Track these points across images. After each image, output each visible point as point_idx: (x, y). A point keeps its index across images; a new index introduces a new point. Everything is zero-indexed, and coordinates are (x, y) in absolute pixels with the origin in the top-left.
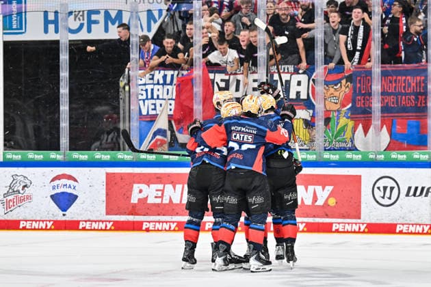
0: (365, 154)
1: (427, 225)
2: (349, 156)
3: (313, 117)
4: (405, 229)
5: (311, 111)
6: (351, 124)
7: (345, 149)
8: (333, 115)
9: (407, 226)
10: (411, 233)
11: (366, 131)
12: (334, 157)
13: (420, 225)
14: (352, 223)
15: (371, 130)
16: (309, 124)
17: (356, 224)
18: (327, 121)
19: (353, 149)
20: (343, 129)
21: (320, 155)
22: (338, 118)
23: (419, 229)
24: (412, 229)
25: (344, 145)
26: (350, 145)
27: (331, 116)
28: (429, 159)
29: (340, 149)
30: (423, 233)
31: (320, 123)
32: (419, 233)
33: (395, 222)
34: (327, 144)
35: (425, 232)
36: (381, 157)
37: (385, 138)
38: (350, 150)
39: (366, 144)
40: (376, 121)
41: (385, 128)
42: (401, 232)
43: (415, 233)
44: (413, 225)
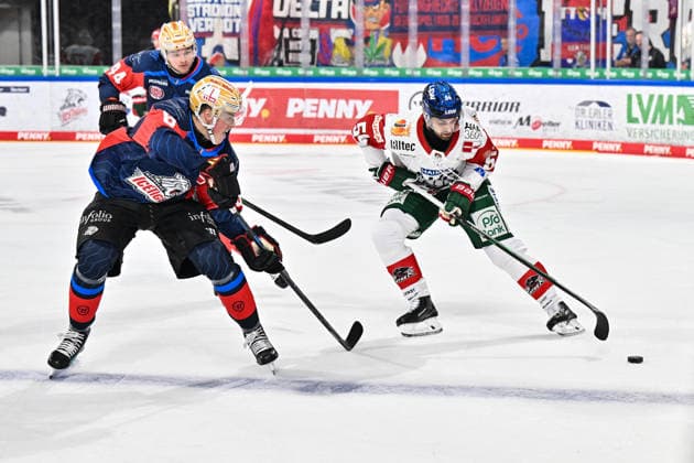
0: (402, 70)
2: (388, 72)
3: (353, 36)
5: (352, 31)
6: (389, 42)
7: (384, 66)
11: (404, 49)
12: (374, 73)
15: (409, 49)
16: (350, 43)
18: (367, 40)
19: (392, 65)
21: (359, 71)
22: (378, 38)
25: (382, 62)
28: (462, 75)
29: (379, 66)
31: (360, 41)
34: (367, 62)
36: (418, 73)
37: (422, 55)
38: (389, 66)
39: (402, 61)
40: (413, 40)
41: (421, 47)
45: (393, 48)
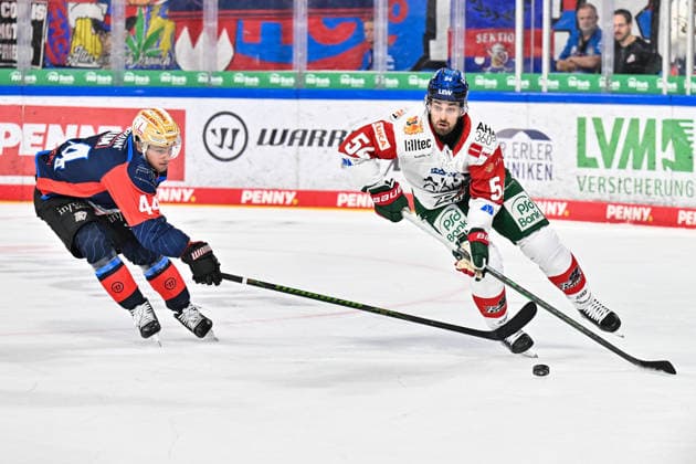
0: (191, 75)
1: (291, 191)
2: (166, 78)
3: (107, 16)
4: (255, 197)
5: (105, 6)
6: (169, 26)
7: (159, 68)
8: (141, 13)
9: (260, 192)
10: (266, 204)
11: (194, 39)
12: (142, 80)
13: (280, 191)
14: (171, 188)
15: (203, 37)
16: (101, 27)
17: (177, 188)
18: (131, 22)
19: (174, 67)
20: (156, 36)
21: (119, 77)
22: (149, 18)
23: (279, 198)
24: (267, 197)
25: (157, 61)
26: (167, 62)
27: (137, 14)
28: (295, 84)
29: (151, 68)
30: (284, 205)
31: (119, 25)
32: (278, 205)
33: (240, 187)
34: (130, 61)
35: (288, 202)
36: (218, 81)
37: (225, 49)
38: (168, 68)
39: (193, 60)
40: (210, 22)
41: (225, 34)
42: (249, 203)
43: (272, 205)
44: (268, 191)
45: (175, 38)
